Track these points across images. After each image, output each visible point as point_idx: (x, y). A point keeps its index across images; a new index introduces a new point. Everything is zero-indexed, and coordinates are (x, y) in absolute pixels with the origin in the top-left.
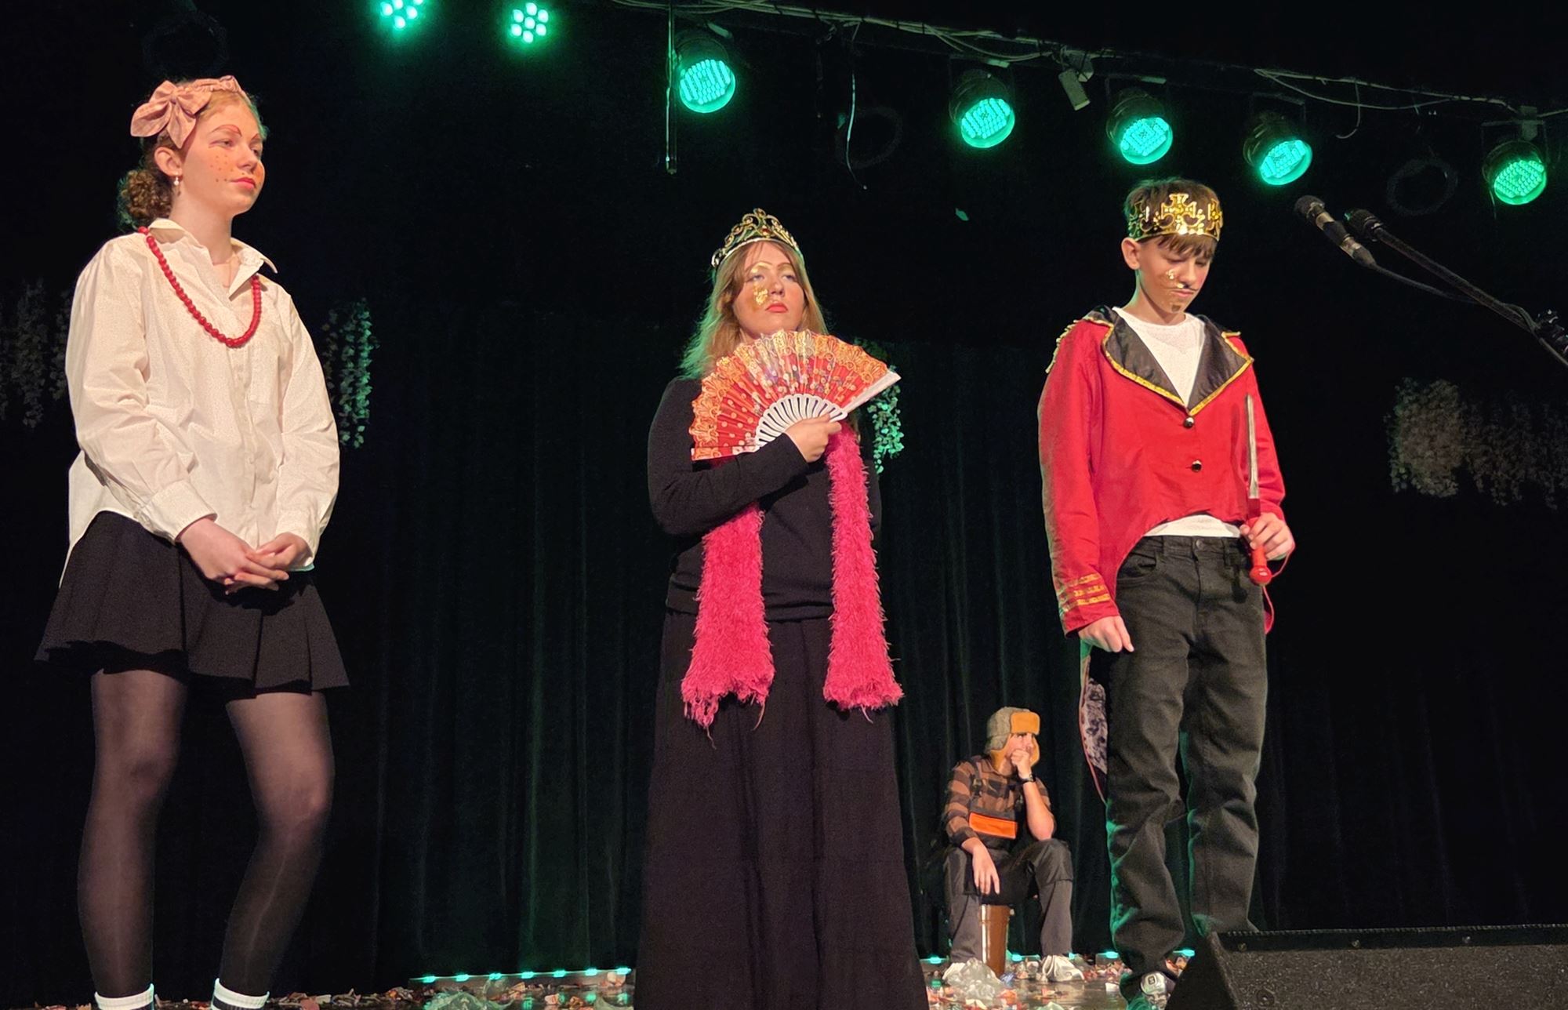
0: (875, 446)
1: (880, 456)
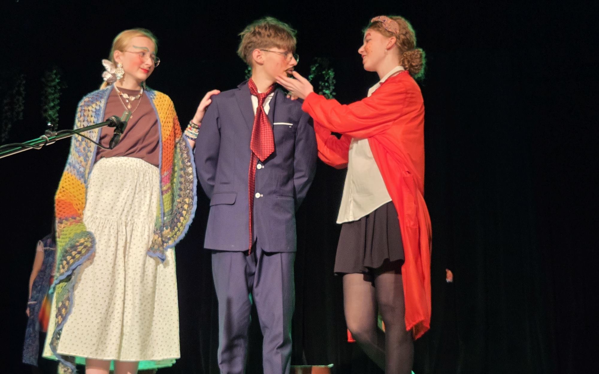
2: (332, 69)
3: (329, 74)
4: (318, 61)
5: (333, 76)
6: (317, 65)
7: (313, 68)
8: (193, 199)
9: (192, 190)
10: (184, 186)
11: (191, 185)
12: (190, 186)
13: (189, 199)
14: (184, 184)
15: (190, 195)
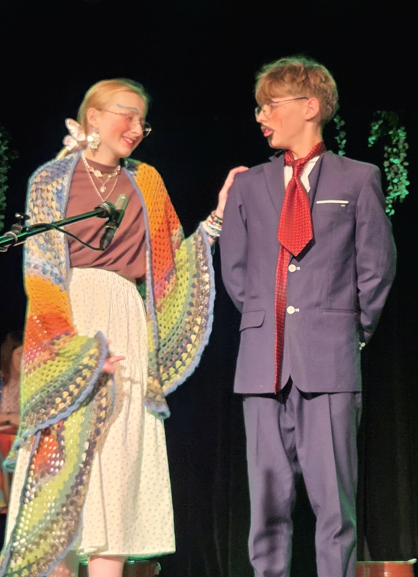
0: (388, 193)
1: (391, 201)
2: (403, 128)
3: (399, 135)
4: (383, 115)
5: (405, 138)
6: (381, 122)
7: (375, 126)
8: (207, 318)
9: (207, 306)
10: (197, 301)
11: (207, 299)
12: (205, 300)
13: (202, 318)
14: (196, 296)
15: (204, 313)
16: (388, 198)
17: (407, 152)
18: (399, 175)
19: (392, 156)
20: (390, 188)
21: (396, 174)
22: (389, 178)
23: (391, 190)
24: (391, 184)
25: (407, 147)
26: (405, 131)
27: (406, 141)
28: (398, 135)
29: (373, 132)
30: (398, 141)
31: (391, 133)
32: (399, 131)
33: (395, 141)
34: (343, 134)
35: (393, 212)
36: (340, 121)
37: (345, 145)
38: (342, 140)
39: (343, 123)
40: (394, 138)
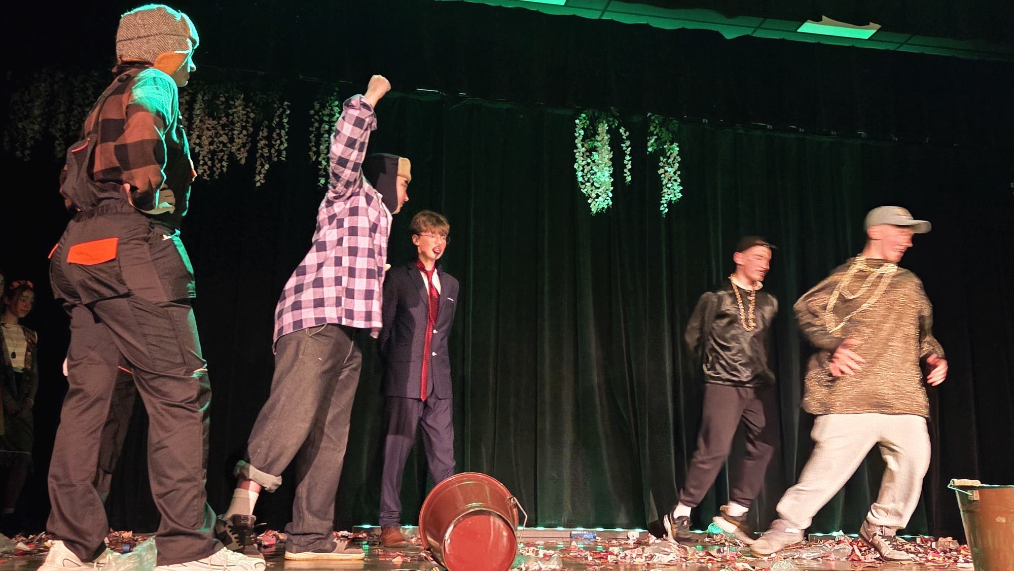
0: (662, 195)
1: (665, 202)
5: (678, 152)
7: (651, 139)
16: (663, 198)
17: (678, 162)
18: (672, 181)
19: (666, 165)
20: (665, 190)
21: (669, 180)
22: (664, 183)
23: (665, 192)
24: (664, 187)
25: (679, 160)
26: (678, 146)
27: (678, 155)
28: (673, 149)
29: (649, 144)
30: (671, 154)
31: (665, 147)
32: (674, 146)
33: (669, 153)
34: (628, 143)
35: (667, 210)
36: (625, 132)
37: (631, 151)
38: (627, 147)
39: (628, 133)
40: (669, 150)
